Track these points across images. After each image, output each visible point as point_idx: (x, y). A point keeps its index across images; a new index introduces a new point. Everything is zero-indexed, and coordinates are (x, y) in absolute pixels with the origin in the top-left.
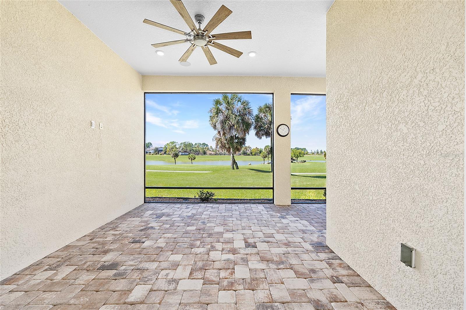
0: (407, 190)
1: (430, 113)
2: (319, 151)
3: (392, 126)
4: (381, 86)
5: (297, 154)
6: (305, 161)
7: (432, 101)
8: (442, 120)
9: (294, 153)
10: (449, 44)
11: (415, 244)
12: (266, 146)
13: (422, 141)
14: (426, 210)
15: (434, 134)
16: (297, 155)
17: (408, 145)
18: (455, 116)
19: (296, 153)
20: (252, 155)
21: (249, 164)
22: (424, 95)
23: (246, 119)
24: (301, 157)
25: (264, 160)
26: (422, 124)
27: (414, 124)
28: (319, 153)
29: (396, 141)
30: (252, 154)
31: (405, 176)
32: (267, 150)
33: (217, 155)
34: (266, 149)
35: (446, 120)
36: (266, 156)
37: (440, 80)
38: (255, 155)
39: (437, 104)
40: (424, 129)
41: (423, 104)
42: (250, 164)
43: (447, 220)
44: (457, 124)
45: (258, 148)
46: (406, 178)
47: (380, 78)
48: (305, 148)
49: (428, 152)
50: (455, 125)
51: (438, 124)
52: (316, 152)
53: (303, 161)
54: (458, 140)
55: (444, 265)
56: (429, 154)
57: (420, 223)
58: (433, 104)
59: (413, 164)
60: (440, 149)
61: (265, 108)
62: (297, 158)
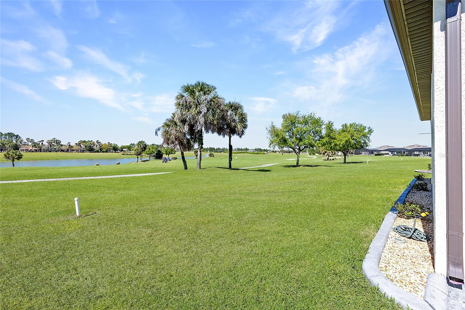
6: (176, 158)
9: (165, 150)
12: (139, 142)
16: (169, 152)
20: (103, 152)
21: (117, 163)
24: (172, 153)
25: (138, 157)
30: (101, 150)
32: (141, 146)
33: (44, 152)
34: (139, 146)
36: (140, 154)
38: (107, 152)
42: (119, 164)
45: (111, 144)
62: (169, 155)
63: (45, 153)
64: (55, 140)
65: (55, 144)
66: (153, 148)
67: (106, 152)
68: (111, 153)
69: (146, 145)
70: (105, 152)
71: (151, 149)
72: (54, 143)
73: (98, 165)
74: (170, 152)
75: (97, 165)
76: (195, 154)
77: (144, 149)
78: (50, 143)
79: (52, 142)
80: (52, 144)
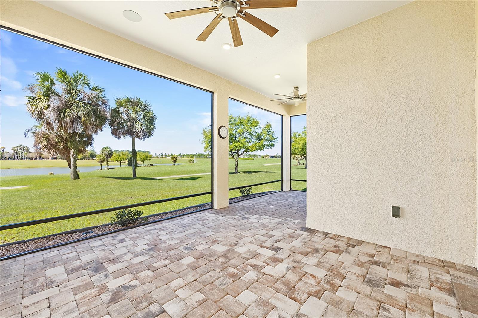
0: (393, 175)
1: (409, 132)
2: (164, 155)
3: (381, 137)
4: (371, 112)
5: (144, 157)
6: (152, 165)
7: (411, 126)
8: (417, 137)
9: (139, 156)
10: (421, 100)
11: (400, 204)
12: (104, 148)
13: (404, 147)
14: (407, 184)
15: (412, 144)
17: (394, 149)
18: (424, 136)
19: (142, 156)
22: (405, 122)
23: (100, 111)
24: (147, 160)
25: (101, 165)
26: (403, 138)
27: (398, 138)
28: (163, 156)
29: (384, 146)
31: (392, 167)
34: (104, 152)
35: (419, 137)
36: (104, 161)
37: (415, 117)
39: (414, 128)
40: (405, 141)
41: (404, 127)
43: (420, 187)
44: (425, 139)
46: (392, 168)
47: (371, 107)
48: (149, 151)
49: (408, 153)
50: (424, 140)
51: (414, 139)
52: (161, 155)
53: (150, 164)
54: (426, 147)
55: (418, 211)
56: (408, 154)
57: (403, 192)
58: (411, 128)
59: (397, 160)
60: (415, 152)
61: (126, 102)
62: (143, 162)
63: (7, 161)
64: (21, 146)
65: (22, 151)
66: (124, 154)
67: (82, 160)
68: (88, 160)
69: (111, 151)
70: (80, 159)
71: (122, 156)
72: (20, 150)
73: (53, 174)
74: (145, 158)
75: (51, 174)
76: (172, 161)
77: (109, 155)
78: (15, 150)
79: (18, 149)
80: (18, 151)
